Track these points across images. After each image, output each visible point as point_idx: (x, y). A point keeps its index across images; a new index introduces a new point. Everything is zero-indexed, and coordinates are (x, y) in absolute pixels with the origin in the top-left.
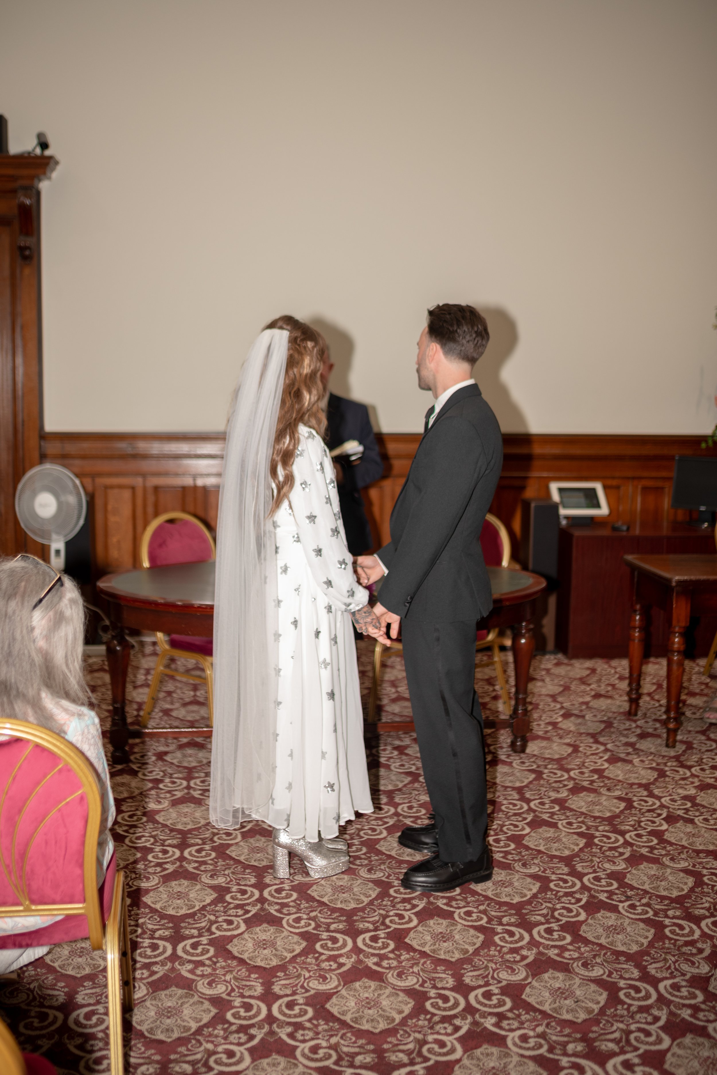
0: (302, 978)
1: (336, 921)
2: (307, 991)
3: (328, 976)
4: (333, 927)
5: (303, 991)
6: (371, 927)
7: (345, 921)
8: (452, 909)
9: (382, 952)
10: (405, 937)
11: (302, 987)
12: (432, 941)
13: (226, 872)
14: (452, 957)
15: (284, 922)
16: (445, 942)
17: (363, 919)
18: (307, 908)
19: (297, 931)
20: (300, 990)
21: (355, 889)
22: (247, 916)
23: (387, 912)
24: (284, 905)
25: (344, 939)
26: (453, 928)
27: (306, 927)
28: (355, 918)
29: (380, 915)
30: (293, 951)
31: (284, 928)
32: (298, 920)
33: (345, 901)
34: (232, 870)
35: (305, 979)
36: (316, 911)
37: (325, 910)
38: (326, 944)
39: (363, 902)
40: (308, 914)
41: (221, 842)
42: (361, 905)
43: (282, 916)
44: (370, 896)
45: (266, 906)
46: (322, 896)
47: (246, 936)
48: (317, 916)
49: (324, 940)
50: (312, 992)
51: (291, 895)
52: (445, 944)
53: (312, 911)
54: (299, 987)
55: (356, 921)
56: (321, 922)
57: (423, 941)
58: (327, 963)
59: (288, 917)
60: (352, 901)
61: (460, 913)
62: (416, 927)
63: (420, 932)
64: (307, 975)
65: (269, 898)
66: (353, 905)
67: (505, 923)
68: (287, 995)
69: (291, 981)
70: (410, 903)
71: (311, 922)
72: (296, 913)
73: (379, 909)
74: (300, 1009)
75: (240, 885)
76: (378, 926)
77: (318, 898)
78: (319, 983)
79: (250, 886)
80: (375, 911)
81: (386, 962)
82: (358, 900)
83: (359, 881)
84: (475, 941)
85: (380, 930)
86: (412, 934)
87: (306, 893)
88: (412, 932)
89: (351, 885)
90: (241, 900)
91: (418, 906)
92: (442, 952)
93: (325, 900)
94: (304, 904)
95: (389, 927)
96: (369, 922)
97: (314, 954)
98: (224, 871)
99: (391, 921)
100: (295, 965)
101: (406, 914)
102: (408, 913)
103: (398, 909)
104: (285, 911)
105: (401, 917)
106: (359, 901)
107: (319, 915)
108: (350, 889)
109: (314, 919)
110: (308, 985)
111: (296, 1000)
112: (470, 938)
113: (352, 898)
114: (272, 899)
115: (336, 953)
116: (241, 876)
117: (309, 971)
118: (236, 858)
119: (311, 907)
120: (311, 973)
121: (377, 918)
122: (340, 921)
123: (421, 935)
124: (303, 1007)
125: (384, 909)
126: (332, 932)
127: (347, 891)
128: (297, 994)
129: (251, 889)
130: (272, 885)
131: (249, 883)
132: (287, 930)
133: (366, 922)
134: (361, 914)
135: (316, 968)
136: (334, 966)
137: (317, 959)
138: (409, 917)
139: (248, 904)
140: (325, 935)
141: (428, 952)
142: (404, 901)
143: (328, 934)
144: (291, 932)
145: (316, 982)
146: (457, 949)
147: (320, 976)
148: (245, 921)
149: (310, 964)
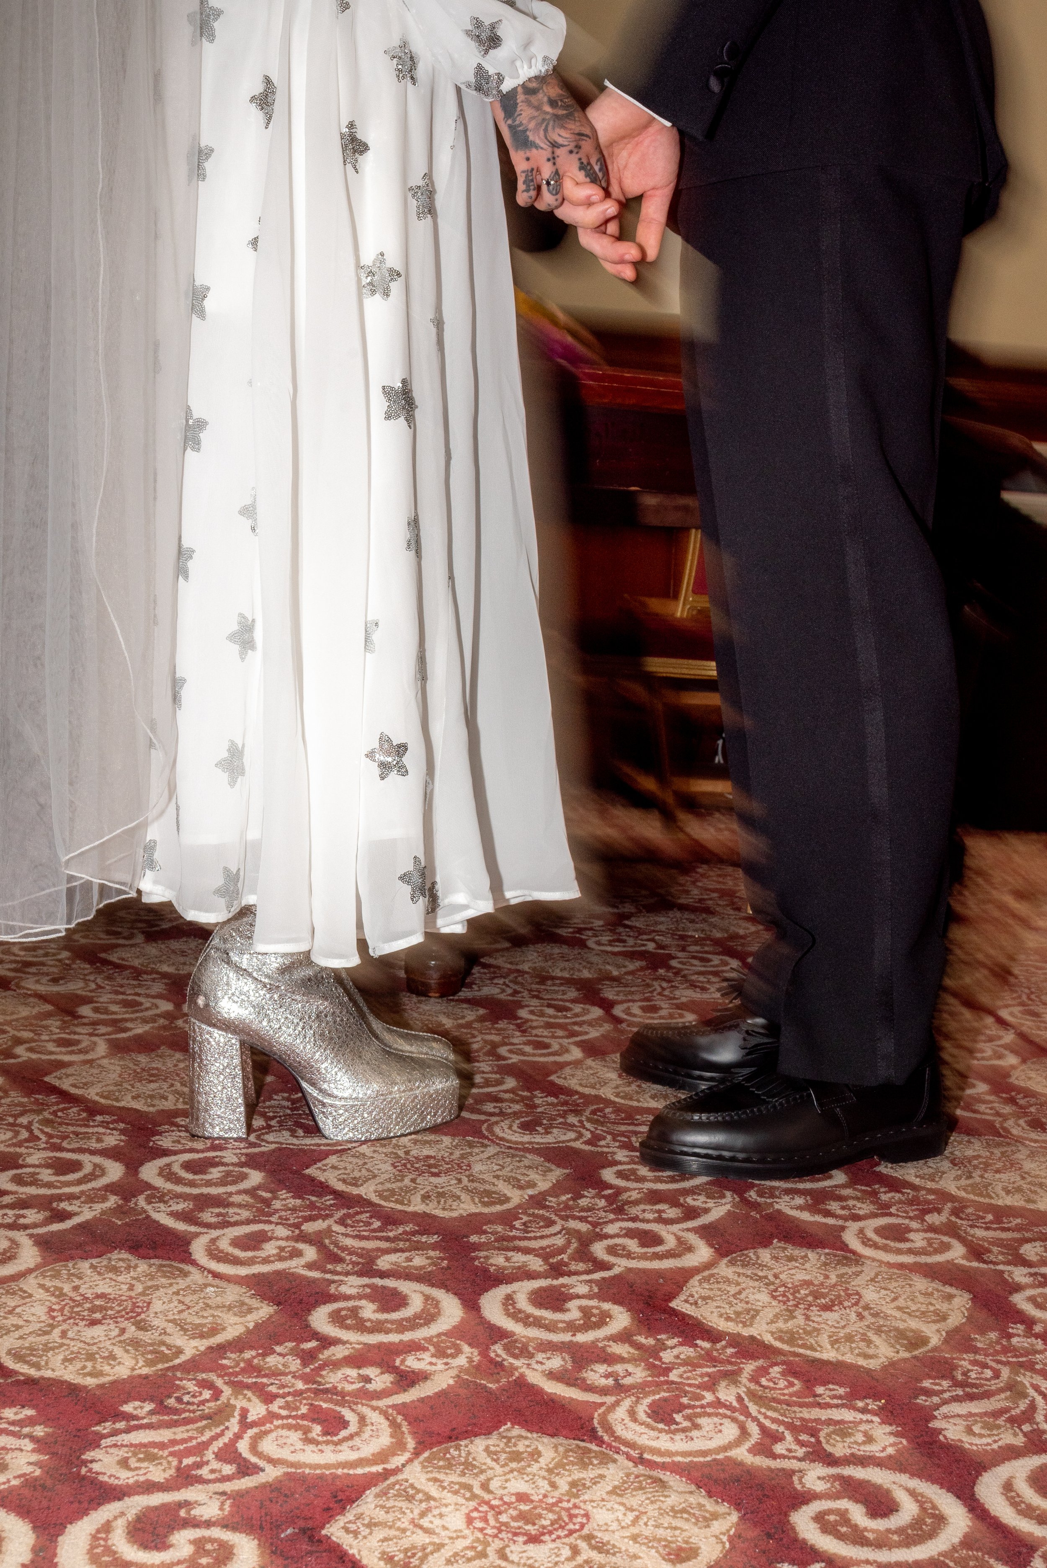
0: (234, 1424)
1: (401, 1245)
2: (246, 1469)
3: (348, 1415)
4: (384, 1263)
5: (228, 1469)
6: (536, 1264)
7: (434, 1247)
8: (830, 1221)
9: (582, 1338)
10: (672, 1297)
11: (228, 1454)
12: (777, 1307)
13: (24, 1120)
14: (866, 1356)
15: (198, 1249)
16: (827, 1308)
17: (504, 1244)
18: (294, 1210)
19: (243, 1271)
20: (213, 1466)
21: (477, 1168)
22: (56, 1227)
23: (595, 1225)
24: (204, 1202)
25: (427, 1298)
26: (849, 1270)
27: (281, 1259)
28: (474, 1238)
29: (570, 1232)
30: (214, 1331)
31: (194, 1263)
32: (255, 1241)
33: (441, 1195)
34: (46, 1114)
35: (245, 1425)
36: (325, 1217)
37: (364, 1217)
38: (354, 1311)
39: (508, 1200)
40: (297, 1226)
41: (34, 1056)
42: (498, 1208)
43: (193, 1229)
44: (532, 1185)
45: (141, 1201)
46: (355, 1183)
47: (30, 1284)
48: (329, 1230)
49: (347, 1298)
50: (271, 1474)
51: (243, 1177)
52: (832, 1317)
53: (311, 1219)
54: (209, 1455)
55: (477, 1247)
56: (344, 1249)
57: (740, 1307)
58: (353, 1373)
59: (214, 1233)
60: (464, 1196)
61: (861, 1231)
62: (708, 1266)
63: (728, 1281)
64: (257, 1410)
65: (159, 1182)
66: (467, 1206)
67: (1034, 1258)
68: (150, 1487)
69: (180, 1433)
70: (675, 1204)
71: (301, 1246)
72: (248, 1222)
73: (565, 1218)
74: (199, 1544)
75: (61, 1149)
76: (561, 1263)
77: (340, 1187)
78: (308, 1441)
79: (93, 1152)
80: (550, 1223)
81: (602, 1368)
82: (488, 1193)
83: (492, 1150)
84: (944, 1307)
85: (570, 1274)
86: (695, 1287)
87: (298, 1173)
88: (695, 1281)
89: (462, 1156)
90: (49, 1185)
91: (707, 1211)
92: (824, 1340)
93: (368, 1191)
94: (285, 1200)
95: (606, 1266)
96: (527, 1251)
97: (302, 1340)
98: (16, 1117)
99: (612, 1250)
100: (212, 1377)
101: (669, 1235)
102: (675, 1228)
103: (634, 1219)
104: (208, 1216)
105: (649, 1239)
106: (490, 1197)
107: (337, 1228)
108: (460, 1166)
109: (315, 1240)
110: (253, 1448)
111: (187, 1504)
112: (921, 1299)
113: (466, 1189)
114: (169, 1186)
115: (394, 1338)
116: (71, 1129)
117: (268, 1398)
118: (73, 1091)
119: (312, 1206)
120: (275, 1407)
121: (559, 1241)
122: (418, 1247)
123: (733, 1290)
124: (216, 1533)
125: (582, 1219)
126: (383, 1275)
127: (447, 1172)
128: (200, 1480)
129: (97, 1159)
130: (175, 1153)
131: (94, 1145)
132: (202, 1269)
133: (518, 1249)
134: (499, 1228)
135: (300, 1385)
136: (380, 1380)
137: (308, 1357)
138: (678, 1238)
139: (71, 1197)
140: (352, 1285)
141: (768, 1339)
142: (654, 1197)
143: (366, 1280)
144: (216, 1275)
145: (294, 1437)
146: (879, 1331)
147: (317, 1415)
148: (44, 1243)
149: (275, 1373)
